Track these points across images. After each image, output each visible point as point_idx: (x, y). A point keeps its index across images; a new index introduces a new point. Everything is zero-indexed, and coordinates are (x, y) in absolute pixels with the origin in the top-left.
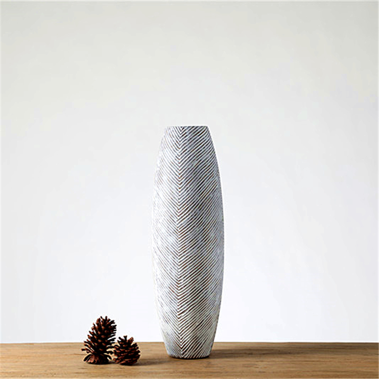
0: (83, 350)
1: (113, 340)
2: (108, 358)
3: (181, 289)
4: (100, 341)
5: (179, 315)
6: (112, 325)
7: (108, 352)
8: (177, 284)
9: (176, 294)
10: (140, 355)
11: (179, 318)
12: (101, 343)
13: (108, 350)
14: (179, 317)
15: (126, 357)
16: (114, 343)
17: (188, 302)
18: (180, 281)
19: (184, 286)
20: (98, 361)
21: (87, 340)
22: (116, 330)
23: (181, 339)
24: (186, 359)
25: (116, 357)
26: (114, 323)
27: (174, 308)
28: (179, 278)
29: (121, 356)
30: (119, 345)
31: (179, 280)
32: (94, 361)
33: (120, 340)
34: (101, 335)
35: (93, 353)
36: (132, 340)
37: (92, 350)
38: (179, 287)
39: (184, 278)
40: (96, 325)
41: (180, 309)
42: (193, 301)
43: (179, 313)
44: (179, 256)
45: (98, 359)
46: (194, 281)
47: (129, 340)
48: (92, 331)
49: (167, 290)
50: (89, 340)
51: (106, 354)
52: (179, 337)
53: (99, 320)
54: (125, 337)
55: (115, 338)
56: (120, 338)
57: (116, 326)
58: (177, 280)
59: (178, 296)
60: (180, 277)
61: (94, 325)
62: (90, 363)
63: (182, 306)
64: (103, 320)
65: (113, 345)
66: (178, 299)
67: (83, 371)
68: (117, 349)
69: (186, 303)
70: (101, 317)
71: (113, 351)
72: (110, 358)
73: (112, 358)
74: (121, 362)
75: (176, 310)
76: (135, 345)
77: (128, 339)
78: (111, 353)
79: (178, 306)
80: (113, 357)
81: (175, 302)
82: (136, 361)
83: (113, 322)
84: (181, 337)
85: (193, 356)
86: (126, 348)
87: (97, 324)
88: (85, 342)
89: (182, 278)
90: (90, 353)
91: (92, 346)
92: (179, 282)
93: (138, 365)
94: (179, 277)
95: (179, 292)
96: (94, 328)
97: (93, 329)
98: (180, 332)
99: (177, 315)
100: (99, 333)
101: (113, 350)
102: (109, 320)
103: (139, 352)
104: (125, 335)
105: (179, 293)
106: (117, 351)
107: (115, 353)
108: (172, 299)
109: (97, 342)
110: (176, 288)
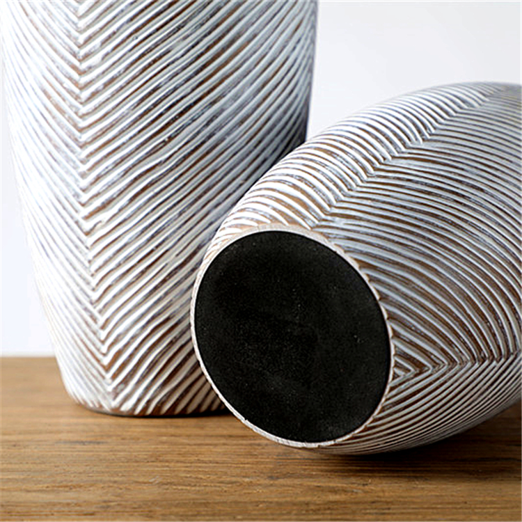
3: (94, 95)
5: (87, 218)
8: (75, 75)
9: (70, 119)
11: (87, 234)
14: (87, 225)
17: (123, 160)
18: (87, 56)
19: (106, 85)
23: (103, 327)
24: (130, 415)
27: (68, 185)
28: (80, 47)
31: (82, 52)
38: (82, 88)
39: (104, 42)
42: (149, 154)
43: (86, 211)
46: (151, 59)
49: (36, 102)
52: (95, 320)
58: (75, 55)
59: (81, 130)
60: (89, 39)
63: (98, 178)
66: (82, 146)
69: (117, 164)
75: (76, 195)
79: (83, 175)
81: (68, 159)
84: (101, 320)
85: (161, 403)
89: (97, 42)
92: (84, 66)
94: (81, 39)
95: (83, 110)
98: (95, 296)
99: (79, 217)
105: (83, 117)
108: (56, 147)
110: (70, 92)
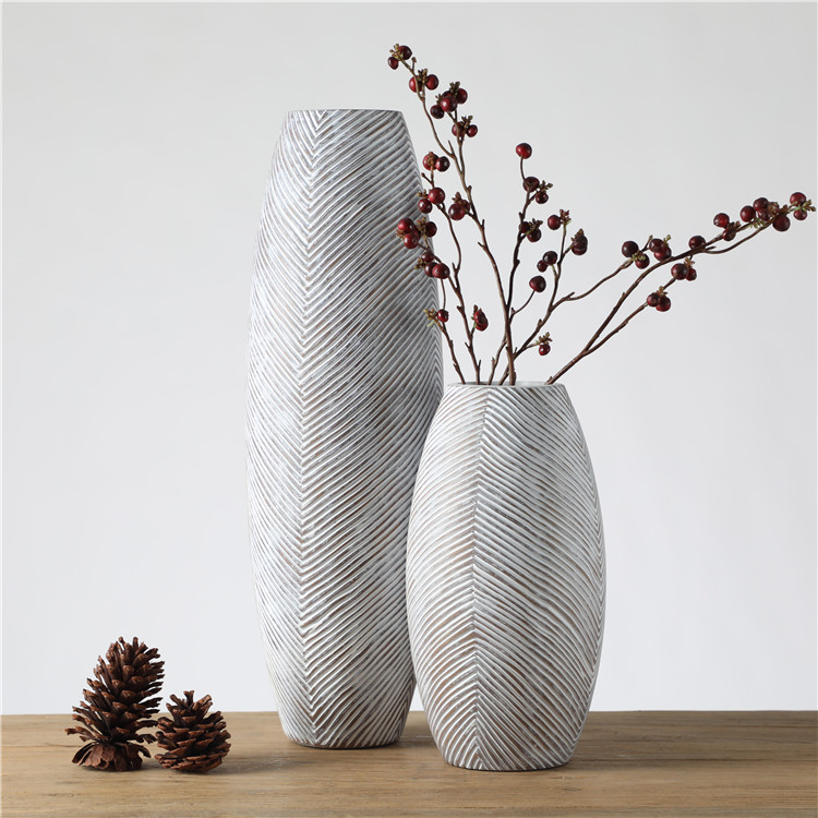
0: (71, 731)
1: (154, 702)
2: (141, 754)
3: (309, 555)
4: (117, 706)
5: (303, 627)
6: (152, 661)
7: (140, 739)
8: (299, 543)
9: (294, 568)
10: (229, 745)
11: (303, 636)
12: (121, 712)
13: (139, 732)
14: (304, 631)
15: (192, 750)
16: (157, 711)
17: (326, 593)
18: (305, 532)
19: (317, 549)
20: (112, 763)
21: (82, 704)
22: (162, 677)
23: (311, 693)
24: (327, 748)
25: (164, 751)
26: (158, 656)
27: (291, 606)
28: (302, 526)
29: (178, 746)
30: (172, 718)
31: (303, 530)
32: (103, 763)
33: (174, 704)
34: (121, 689)
35: (100, 741)
36: (207, 702)
37: (96, 732)
38: (303, 550)
39: (316, 525)
40: (107, 663)
41: (308, 610)
42: (342, 590)
43: (302, 623)
44: (304, 465)
45: (112, 754)
46: (344, 534)
47: (198, 703)
48: (94, 678)
49: (273, 557)
50: (89, 704)
51: (134, 742)
52: (306, 689)
53: (115, 648)
54: (189, 695)
55: (160, 699)
56: (173, 698)
57: (163, 663)
58: (298, 531)
59: (302, 575)
60: (308, 522)
61: (103, 662)
62: (91, 768)
63: (311, 603)
64: (129, 646)
65: (154, 717)
66: (302, 584)
67: (69, 789)
68: (168, 729)
69: (322, 595)
70: (122, 641)
71: (154, 735)
72: (147, 754)
73: (153, 755)
74: (176, 764)
75: (297, 613)
76: (217, 717)
77: (196, 699)
78: (150, 739)
79: (302, 601)
80: (156, 750)
81: (293, 592)
82: (221, 762)
83: (154, 653)
84: (310, 689)
85: (346, 740)
86: (192, 726)
87: (112, 660)
88: (77, 710)
89: (312, 524)
90: (90, 741)
91: (95, 720)
92: (304, 537)
93: (224, 772)
94: (303, 522)
95: (303, 563)
96: (102, 670)
97: (97, 674)
98: (307, 674)
99: (298, 626)
100: (115, 683)
101: (153, 731)
102: (145, 648)
103: (227, 736)
104: (189, 690)
105: (303, 567)
106: (165, 734)
107: (161, 739)
108: (285, 584)
109: (108, 709)
110: (295, 552)
